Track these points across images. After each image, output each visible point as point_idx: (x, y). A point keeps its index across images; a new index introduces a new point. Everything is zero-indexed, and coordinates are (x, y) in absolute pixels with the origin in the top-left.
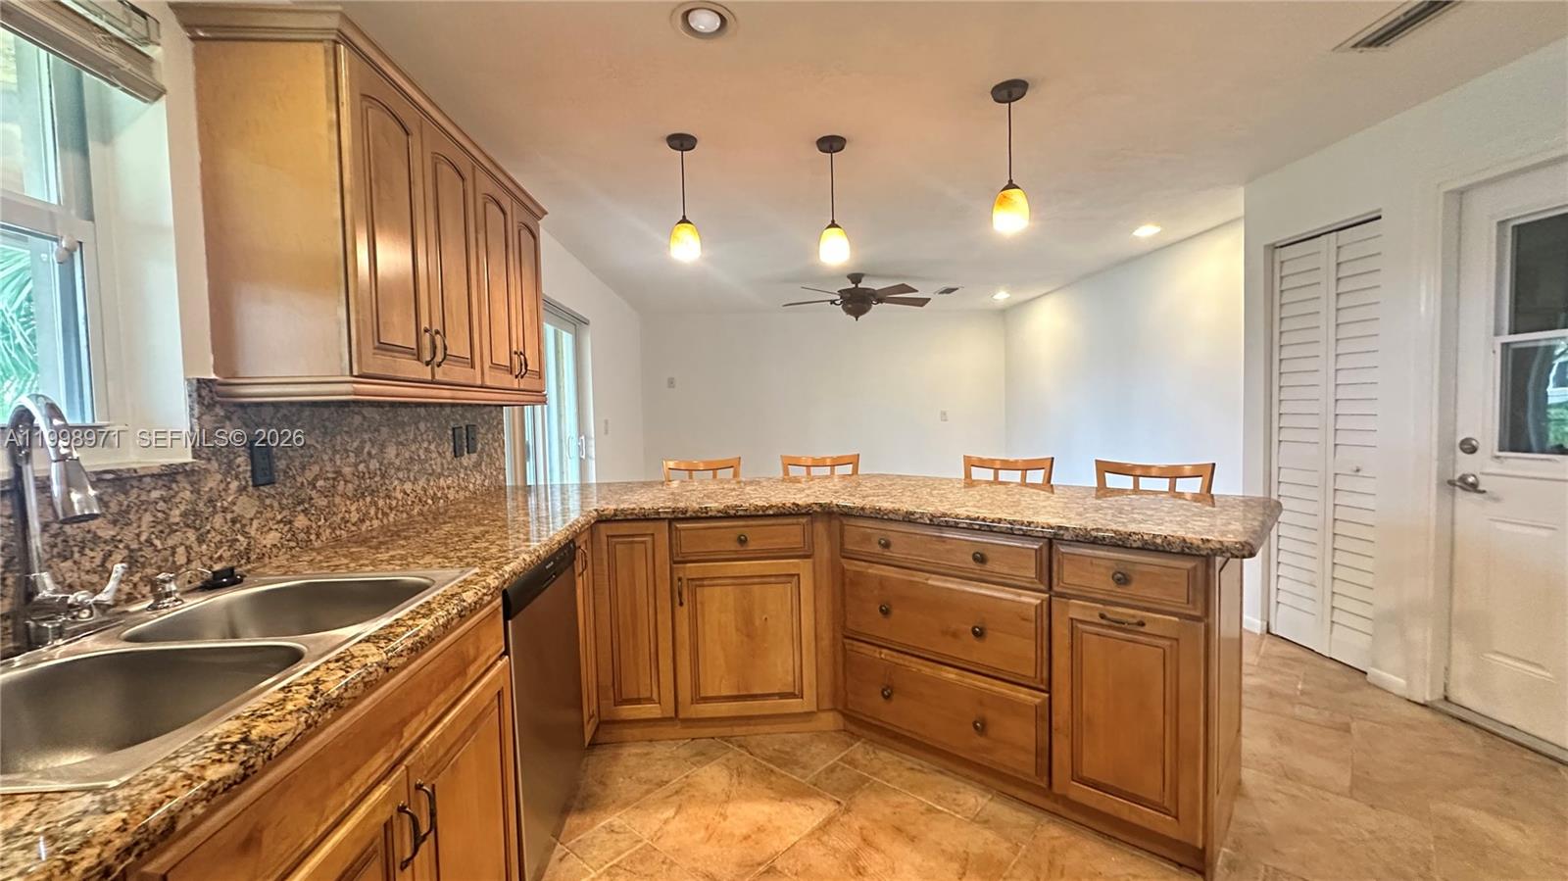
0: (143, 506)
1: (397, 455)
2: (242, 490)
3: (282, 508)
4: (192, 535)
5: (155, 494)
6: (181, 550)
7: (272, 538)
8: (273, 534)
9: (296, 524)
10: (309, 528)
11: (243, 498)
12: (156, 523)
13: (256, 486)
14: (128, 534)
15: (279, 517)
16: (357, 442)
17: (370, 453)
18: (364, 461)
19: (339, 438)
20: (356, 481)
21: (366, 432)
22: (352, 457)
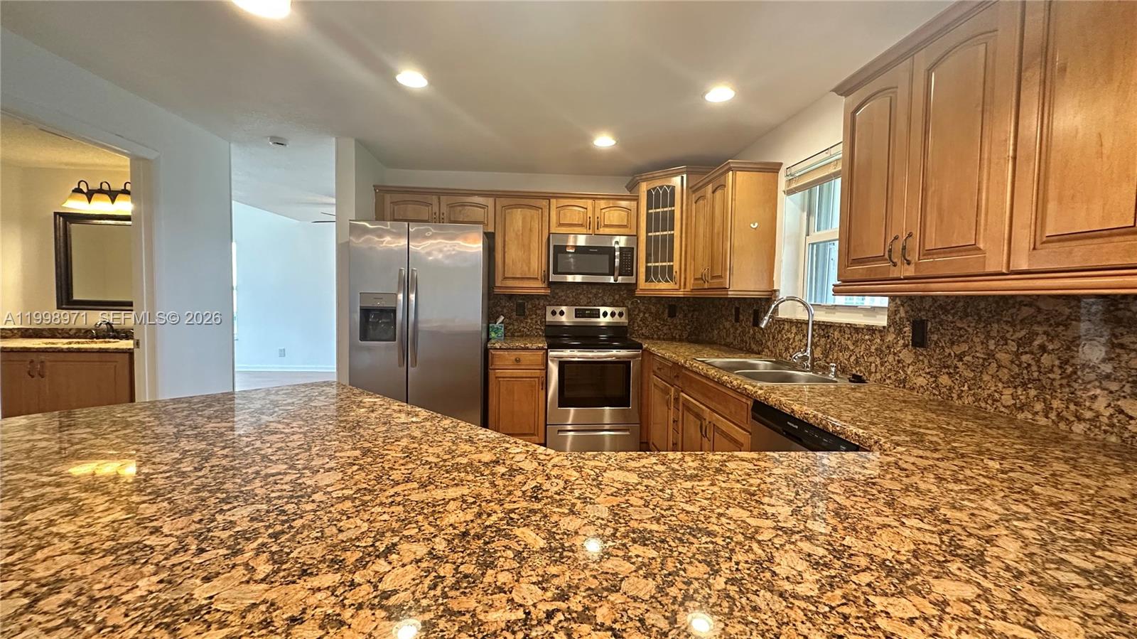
0: (863, 341)
2: (905, 346)
3: (930, 366)
4: (878, 360)
5: (867, 337)
9: (940, 380)
10: (951, 389)
12: (866, 349)
15: (928, 371)
16: (1023, 333)
17: (1043, 348)
18: (1032, 353)
19: (995, 326)
20: (1016, 370)
21: (1039, 323)
22: (1013, 347)
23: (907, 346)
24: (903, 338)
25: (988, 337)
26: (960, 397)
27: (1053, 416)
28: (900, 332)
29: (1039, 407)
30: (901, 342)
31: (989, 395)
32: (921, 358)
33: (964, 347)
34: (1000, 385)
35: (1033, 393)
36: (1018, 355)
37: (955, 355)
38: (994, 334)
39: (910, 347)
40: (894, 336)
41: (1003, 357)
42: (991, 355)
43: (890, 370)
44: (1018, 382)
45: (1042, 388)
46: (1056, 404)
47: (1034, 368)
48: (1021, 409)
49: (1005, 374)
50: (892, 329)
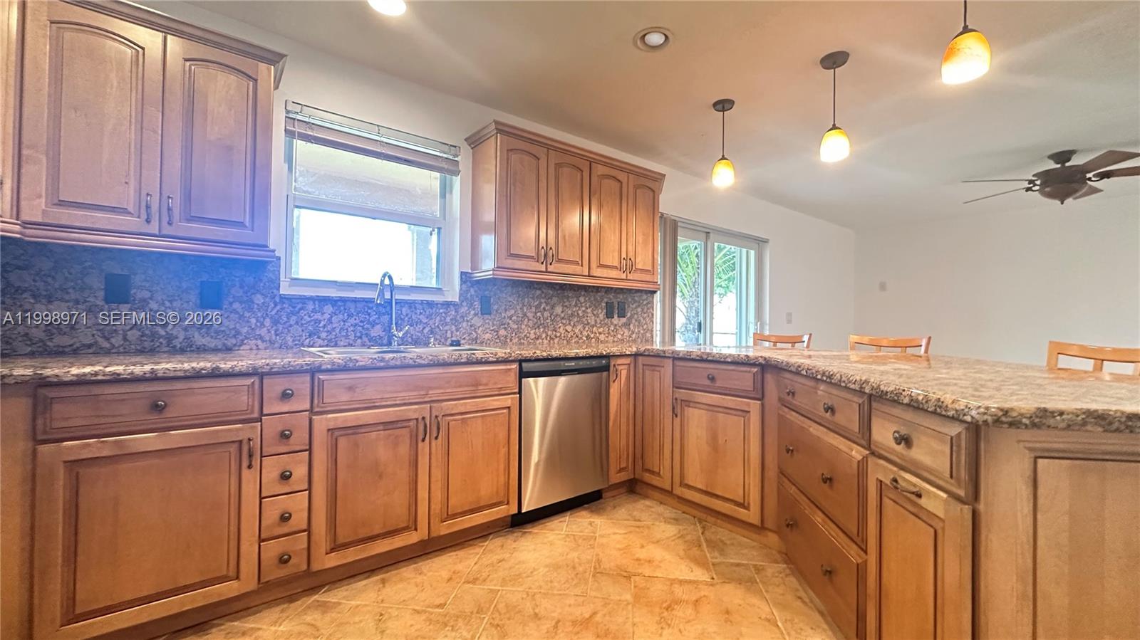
0: (438, 314)
1: (562, 312)
2: (476, 315)
3: (493, 325)
4: (454, 328)
5: (441, 311)
6: (449, 332)
7: (488, 336)
8: (488, 334)
9: (500, 333)
10: (506, 337)
11: (476, 318)
12: (441, 321)
13: (482, 314)
14: (431, 322)
15: (492, 328)
16: (537, 303)
17: (544, 308)
18: (541, 312)
19: (526, 299)
20: (535, 320)
21: (543, 298)
22: (534, 309)
23: (477, 314)
24: (474, 309)
25: (524, 305)
26: (511, 340)
27: (548, 338)
28: (471, 305)
29: (544, 336)
30: (472, 312)
31: (525, 336)
32: (487, 321)
33: (513, 312)
34: (529, 329)
35: (542, 330)
36: (536, 313)
37: (508, 317)
38: (526, 304)
39: (480, 315)
40: (466, 308)
41: (530, 315)
42: (525, 315)
43: (464, 334)
44: (536, 325)
45: (544, 327)
46: (550, 333)
47: (542, 319)
48: (538, 339)
49: (531, 323)
50: (464, 304)
